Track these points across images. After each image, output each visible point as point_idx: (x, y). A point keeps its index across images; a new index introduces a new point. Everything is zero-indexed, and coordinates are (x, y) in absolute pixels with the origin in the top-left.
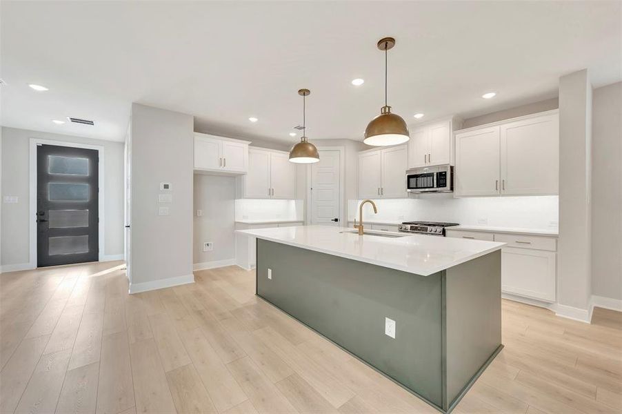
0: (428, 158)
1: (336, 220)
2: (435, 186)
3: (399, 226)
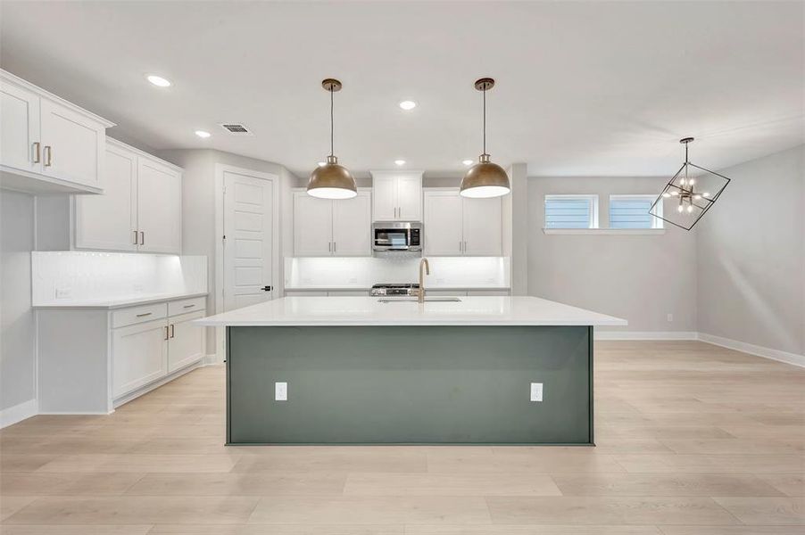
0: (397, 211)
1: (267, 289)
2: (409, 243)
3: (370, 291)
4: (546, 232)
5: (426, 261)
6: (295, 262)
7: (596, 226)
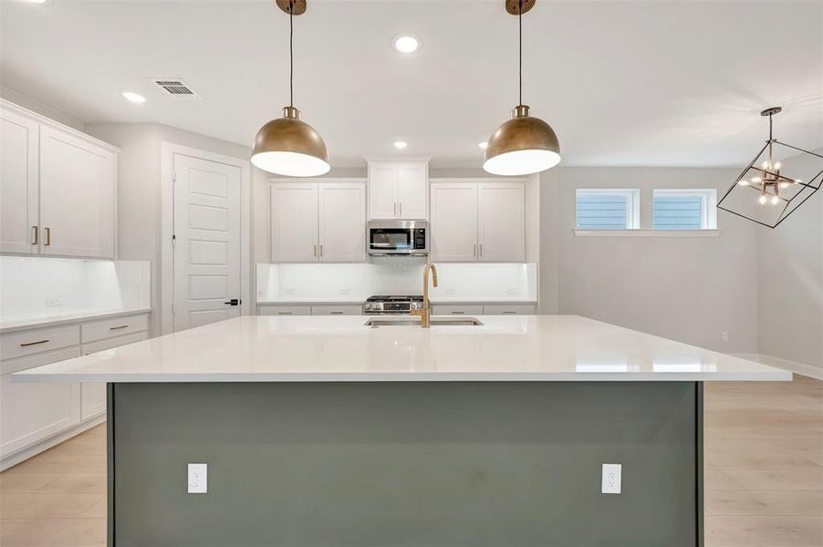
1: (234, 303)
2: (412, 246)
3: (363, 305)
4: (576, 232)
5: (433, 268)
6: (273, 269)
7: (637, 226)
